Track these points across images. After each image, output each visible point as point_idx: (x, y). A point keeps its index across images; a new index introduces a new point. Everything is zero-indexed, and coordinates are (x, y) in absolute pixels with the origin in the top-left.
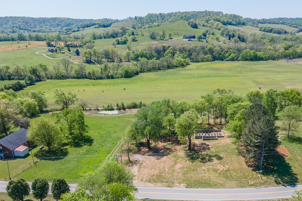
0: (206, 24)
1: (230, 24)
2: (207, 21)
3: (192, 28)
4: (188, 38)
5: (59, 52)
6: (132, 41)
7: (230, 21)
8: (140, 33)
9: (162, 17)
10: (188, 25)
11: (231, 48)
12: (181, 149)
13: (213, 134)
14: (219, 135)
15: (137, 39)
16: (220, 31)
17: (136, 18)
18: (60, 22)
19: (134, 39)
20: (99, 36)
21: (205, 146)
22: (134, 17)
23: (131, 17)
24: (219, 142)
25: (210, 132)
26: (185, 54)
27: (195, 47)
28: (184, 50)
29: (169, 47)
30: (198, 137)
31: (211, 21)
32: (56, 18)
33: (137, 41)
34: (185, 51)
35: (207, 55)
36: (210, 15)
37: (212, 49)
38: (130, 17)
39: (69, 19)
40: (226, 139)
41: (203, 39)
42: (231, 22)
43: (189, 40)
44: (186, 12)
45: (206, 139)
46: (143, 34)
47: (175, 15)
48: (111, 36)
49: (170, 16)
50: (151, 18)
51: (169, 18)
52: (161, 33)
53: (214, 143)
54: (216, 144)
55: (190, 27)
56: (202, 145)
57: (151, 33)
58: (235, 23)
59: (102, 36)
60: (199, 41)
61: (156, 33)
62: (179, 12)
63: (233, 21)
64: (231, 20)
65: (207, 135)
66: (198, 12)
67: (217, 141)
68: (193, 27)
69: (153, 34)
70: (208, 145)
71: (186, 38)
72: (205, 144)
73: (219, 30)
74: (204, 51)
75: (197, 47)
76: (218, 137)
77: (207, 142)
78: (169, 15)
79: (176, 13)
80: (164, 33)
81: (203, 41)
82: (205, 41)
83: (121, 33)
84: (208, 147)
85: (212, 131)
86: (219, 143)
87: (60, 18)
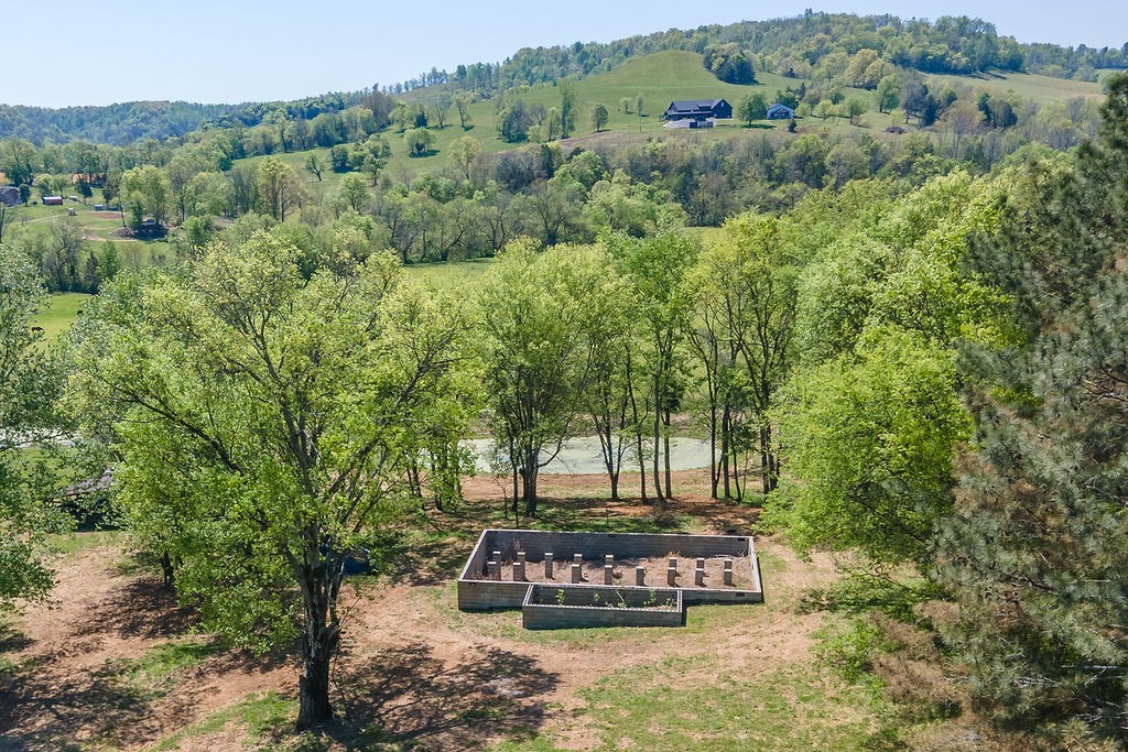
0: (798, 68)
1: (939, 66)
2: (813, 58)
3: (722, 83)
4: (689, 117)
5: (40, 201)
6: (413, 155)
7: (937, 50)
8: (457, 120)
9: (585, 57)
10: (705, 70)
11: (930, 150)
13: (655, 573)
15: (434, 147)
16: (877, 93)
17: (462, 70)
18: (145, 120)
19: (420, 147)
20: (260, 141)
22: (452, 70)
23: (439, 70)
24: (684, 653)
26: (660, 188)
27: (720, 149)
28: (653, 169)
29: (577, 151)
31: (832, 55)
33: (433, 153)
34: (664, 170)
35: (783, 187)
36: (827, 31)
37: (820, 155)
38: (434, 70)
39: (182, 105)
40: (783, 622)
41: (773, 117)
42: (943, 57)
43: (693, 126)
44: (703, 29)
45: (551, 610)
46: (467, 124)
47: (647, 48)
48: (316, 138)
49: (627, 54)
50: (530, 64)
51: (621, 59)
52: (555, 109)
53: (655, 656)
54: (644, 671)
55: (712, 77)
57: (508, 110)
58: (964, 60)
59: (277, 139)
60: (750, 126)
61: (527, 110)
62: (673, 31)
63: (956, 49)
64: (945, 46)
65: (593, 579)
66: (766, 26)
67: (664, 645)
68: (730, 79)
69: (517, 114)
71: (680, 117)
72: (520, 666)
73: (870, 86)
74: (769, 169)
75: (730, 147)
76: (691, 600)
78: (619, 47)
79: (655, 36)
80: (567, 107)
81: (771, 127)
82: (783, 124)
83: (365, 123)
85: (655, 550)
86: (685, 666)
87: (144, 106)
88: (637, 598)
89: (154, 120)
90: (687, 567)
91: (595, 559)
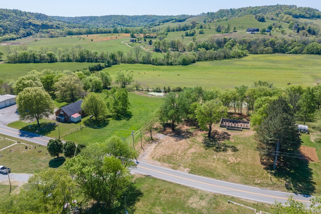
0: (274, 17)
1: (303, 17)
2: (277, 15)
3: (258, 22)
4: (251, 31)
5: (138, 42)
6: (200, 34)
7: (303, 14)
8: (208, 27)
9: (232, 12)
10: (255, 19)
11: (295, 41)
12: (202, 135)
13: (239, 125)
14: (245, 127)
15: (204, 32)
16: (289, 24)
17: (208, 13)
18: (148, 18)
19: (201, 32)
20: (172, 29)
21: (226, 135)
22: (206, 13)
23: (204, 13)
24: (242, 134)
25: (237, 122)
26: (245, 46)
27: (256, 40)
28: (244, 43)
29: (230, 39)
30: (222, 126)
31: (281, 14)
32: (145, 16)
33: (203, 33)
34: (246, 43)
35: (267, 48)
36: (281, 9)
37: (274, 42)
38: (203, 13)
39: (154, 16)
40: (251, 131)
41: (267, 32)
42: (304, 15)
43: (252, 33)
44: (256, 7)
45: (229, 128)
46: (210, 28)
47: (245, 10)
48: (182, 29)
49: (241, 11)
50: (222, 13)
51: (239, 13)
52: (226, 27)
53: (239, 134)
54: (238, 135)
55: (257, 20)
56: (224, 134)
57: (218, 26)
58: (308, 16)
59: (175, 29)
60: (262, 34)
61: (221, 27)
62: (250, 7)
63: (307, 14)
64: (305, 13)
65: (233, 125)
66: (269, 7)
67: (240, 133)
68: (260, 21)
69: (219, 27)
70: (230, 135)
71: (249, 31)
72: (227, 133)
73: (288, 23)
74: (265, 44)
75: (258, 39)
76: (243, 128)
77: (229, 132)
78: (239, 10)
79: (246, 8)
80: (229, 27)
81: (266, 34)
82: (268, 34)
83: (191, 26)
84: (229, 137)
85: (240, 122)
86: (242, 135)
87: (148, 16)
88: (238, 128)
89: (150, 18)
90: (243, 124)
91: (233, 123)
